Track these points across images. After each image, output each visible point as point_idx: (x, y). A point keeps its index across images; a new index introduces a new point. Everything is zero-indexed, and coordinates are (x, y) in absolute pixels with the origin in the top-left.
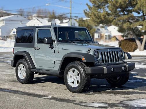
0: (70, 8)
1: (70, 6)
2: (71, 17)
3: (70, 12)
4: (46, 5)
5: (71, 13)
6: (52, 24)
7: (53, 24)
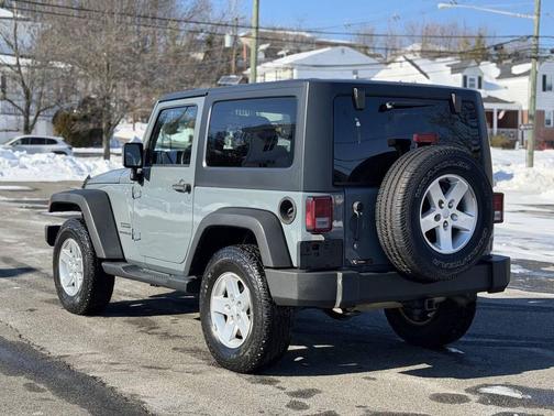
0: (535, 17)
1: (536, 10)
2: (537, 50)
3: (536, 34)
4: (440, 5)
5: (537, 37)
6: (465, 78)
7: (472, 80)
